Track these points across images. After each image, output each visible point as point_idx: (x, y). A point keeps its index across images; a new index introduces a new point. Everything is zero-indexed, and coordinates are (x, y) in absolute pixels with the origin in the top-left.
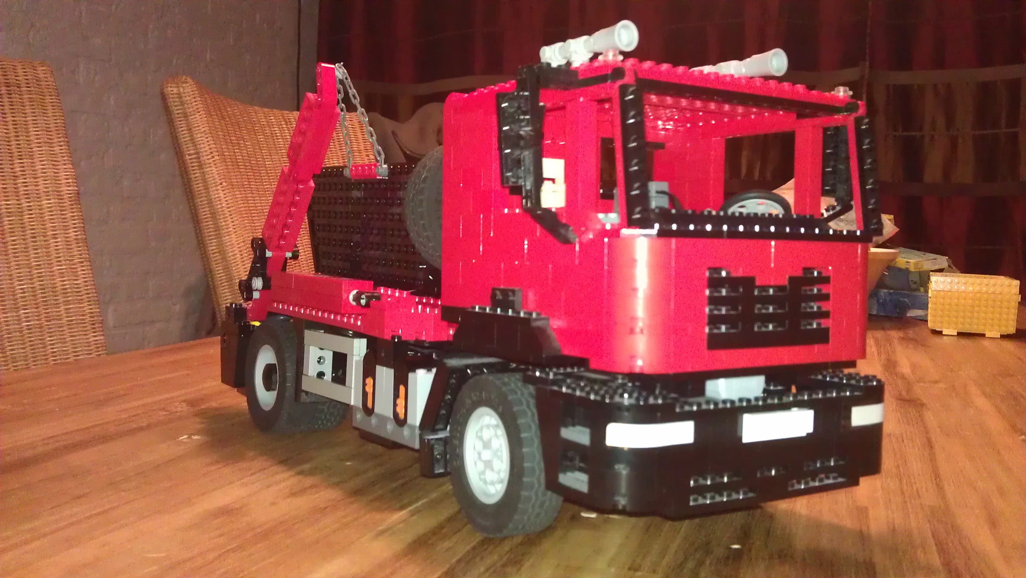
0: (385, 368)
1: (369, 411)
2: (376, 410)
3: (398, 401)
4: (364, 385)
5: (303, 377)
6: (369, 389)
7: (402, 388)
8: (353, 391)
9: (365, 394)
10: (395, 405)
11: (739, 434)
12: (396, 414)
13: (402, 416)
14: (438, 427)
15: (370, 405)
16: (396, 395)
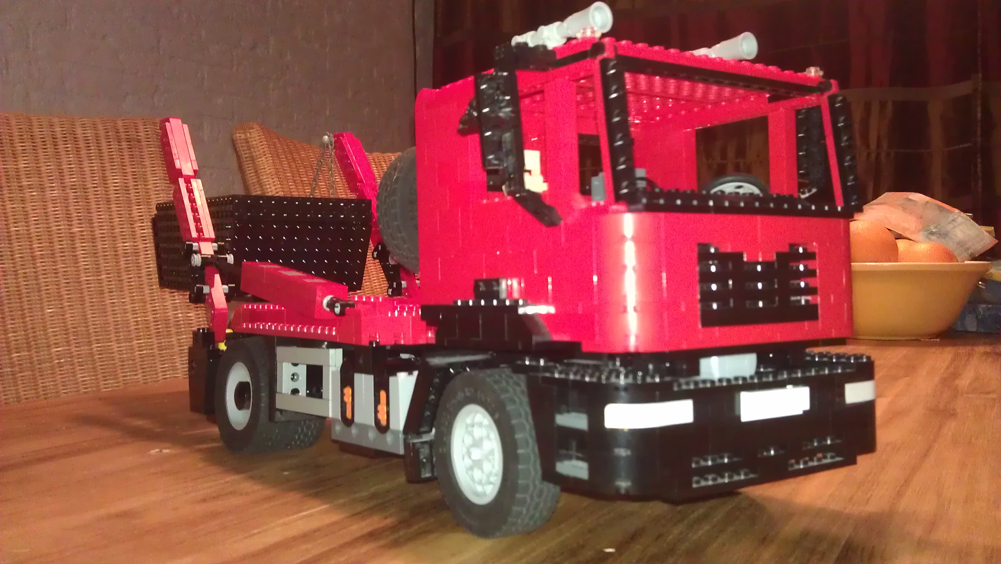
0: (363, 375)
1: (348, 422)
2: (356, 420)
3: (379, 408)
4: (342, 395)
5: (277, 395)
6: (348, 399)
7: (383, 394)
8: (330, 402)
9: (343, 404)
10: (376, 412)
11: (737, 413)
12: (377, 421)
13: (384, 423)
14: (423, 429)
15: (349, 415)
16: (377, 401)
